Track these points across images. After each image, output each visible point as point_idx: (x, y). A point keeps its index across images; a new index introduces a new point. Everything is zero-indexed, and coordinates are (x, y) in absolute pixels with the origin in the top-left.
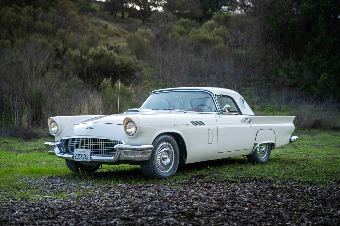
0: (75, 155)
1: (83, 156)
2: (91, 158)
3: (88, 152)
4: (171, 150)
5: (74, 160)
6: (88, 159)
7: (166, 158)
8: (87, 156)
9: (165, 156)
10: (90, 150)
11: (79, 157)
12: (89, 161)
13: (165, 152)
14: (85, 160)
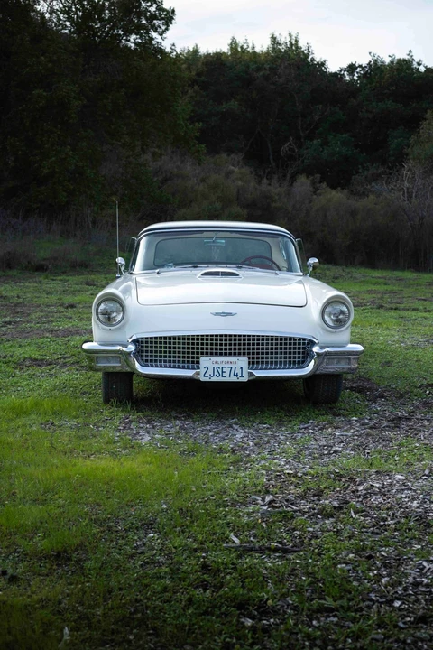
0: (202, 370)
1: (227, 371)
2: (251, 374)
3: (242, 362)
5: (203, 379)
6: (242, 376)
8: (238, 371)
10: (246, 359)
11: (216, 373)
12: (245, 379)
14: (234, 379)
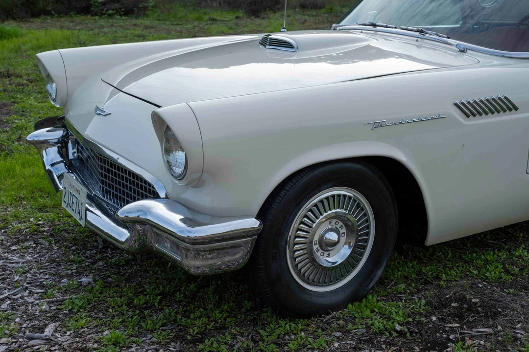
0: (63, 190)
1: (75, 201)
3: (83, 194)
4: (363, 210)
5: (63, 204)
6: (82, 218)
7: (335, 244)
8: (80, 208)
9: (333, 236)
11: (70, 201)
12: (83, 223)
13: (334, 221)
